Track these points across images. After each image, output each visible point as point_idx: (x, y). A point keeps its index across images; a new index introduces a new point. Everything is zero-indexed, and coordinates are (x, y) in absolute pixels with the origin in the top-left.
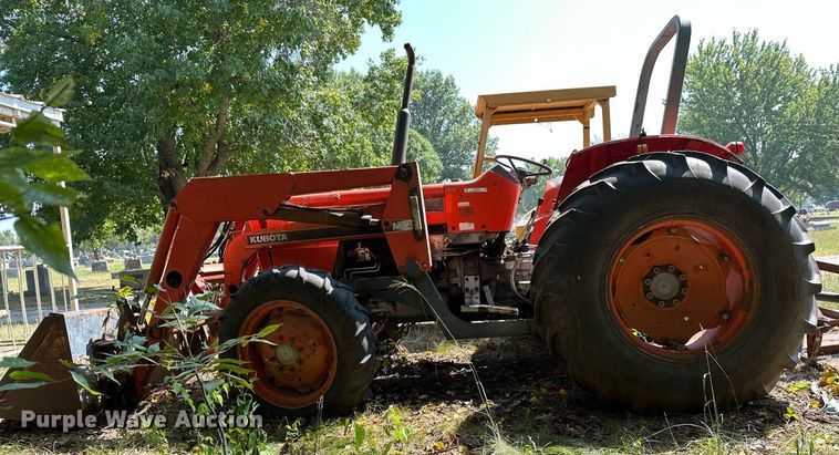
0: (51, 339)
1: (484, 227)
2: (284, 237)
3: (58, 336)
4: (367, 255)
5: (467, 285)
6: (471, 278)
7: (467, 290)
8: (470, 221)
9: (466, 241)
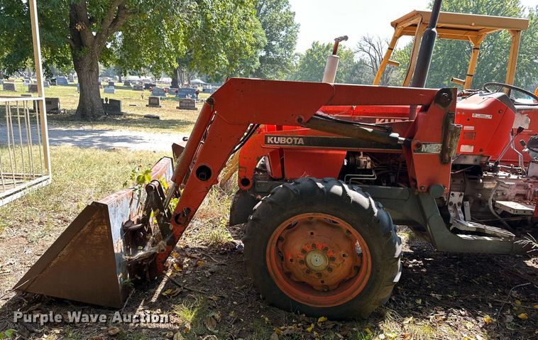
0: (93, 226)
1: (481, 150)
2: (301, 141)
3: (100, 224)
4: (369, 164)
5: (452, 199)
6: (457, 194)
7: (451, 204)
8: (470, 144)
9: (462, 162)
